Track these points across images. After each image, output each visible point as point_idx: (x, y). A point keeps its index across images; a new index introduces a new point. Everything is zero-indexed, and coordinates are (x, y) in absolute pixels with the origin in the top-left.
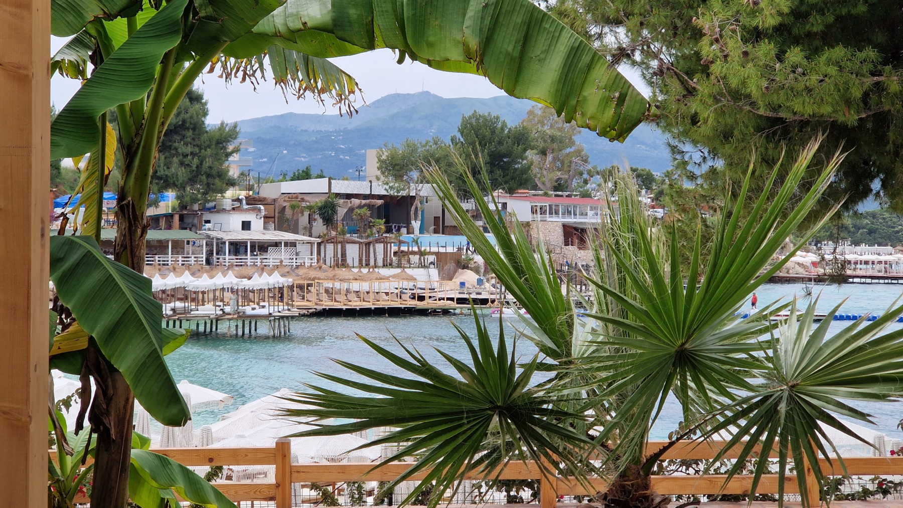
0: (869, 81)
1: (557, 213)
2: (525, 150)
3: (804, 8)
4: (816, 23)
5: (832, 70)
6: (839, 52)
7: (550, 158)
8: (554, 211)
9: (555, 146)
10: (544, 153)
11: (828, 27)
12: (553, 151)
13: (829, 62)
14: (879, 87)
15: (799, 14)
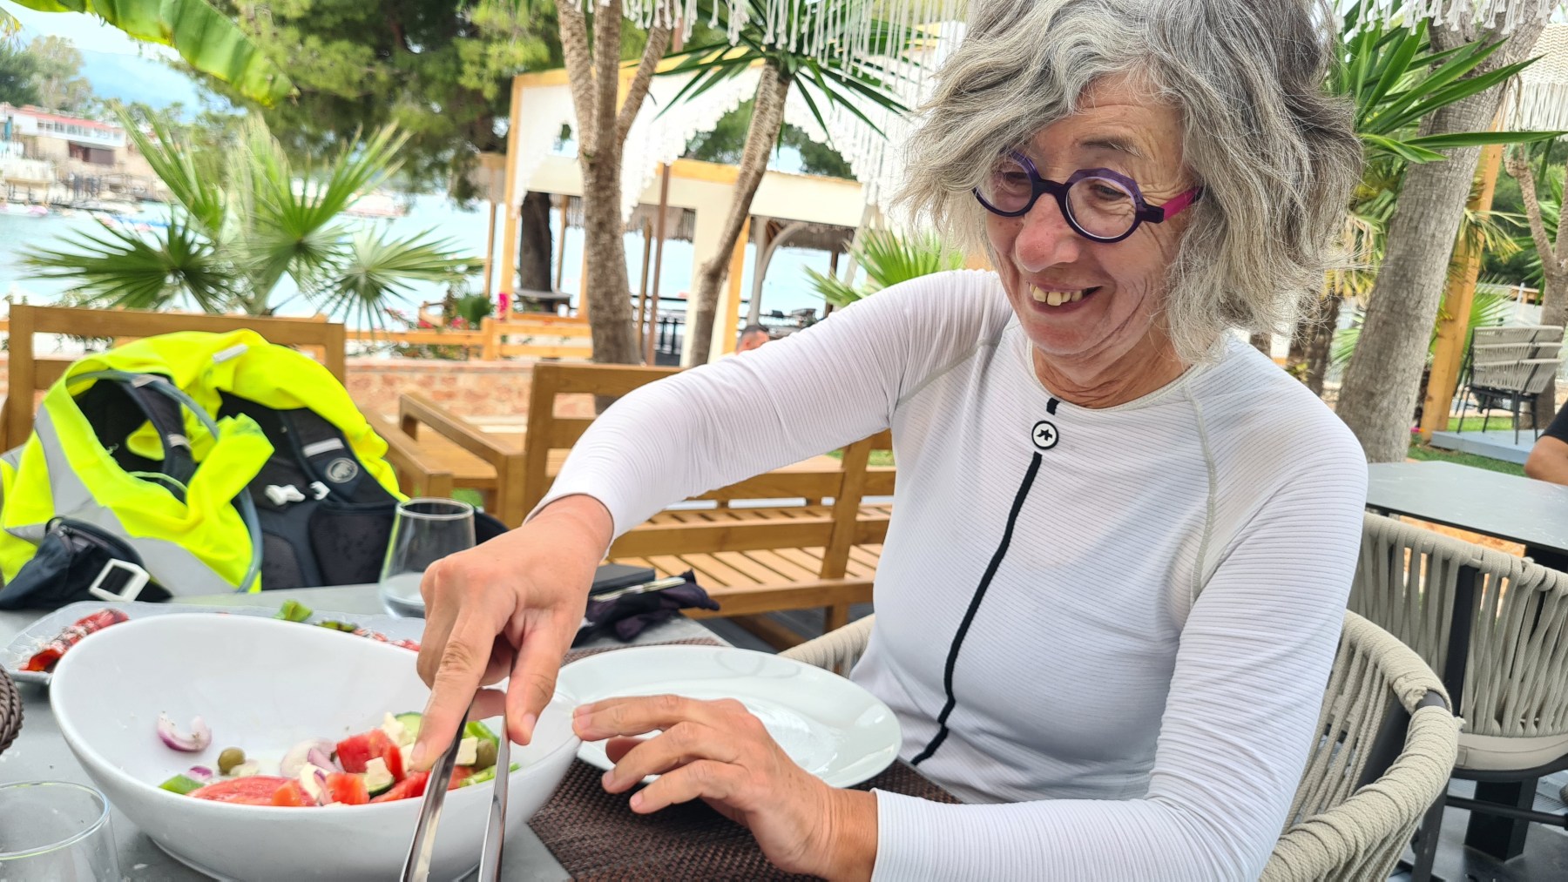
0: (366, 70)
1: (62, 129)
2: (31, 73)
3: (320, 8)
4: (328, 21)
5: (340, 58)
6: (345, 45)
7: (55, 82)
8: (59, 128)
9: (60, 72)
10: (49, 77)
11: (337, 25)
12: (59, 77)
13: (338, 51)
14: (371, 77)
15: (316, 12)
